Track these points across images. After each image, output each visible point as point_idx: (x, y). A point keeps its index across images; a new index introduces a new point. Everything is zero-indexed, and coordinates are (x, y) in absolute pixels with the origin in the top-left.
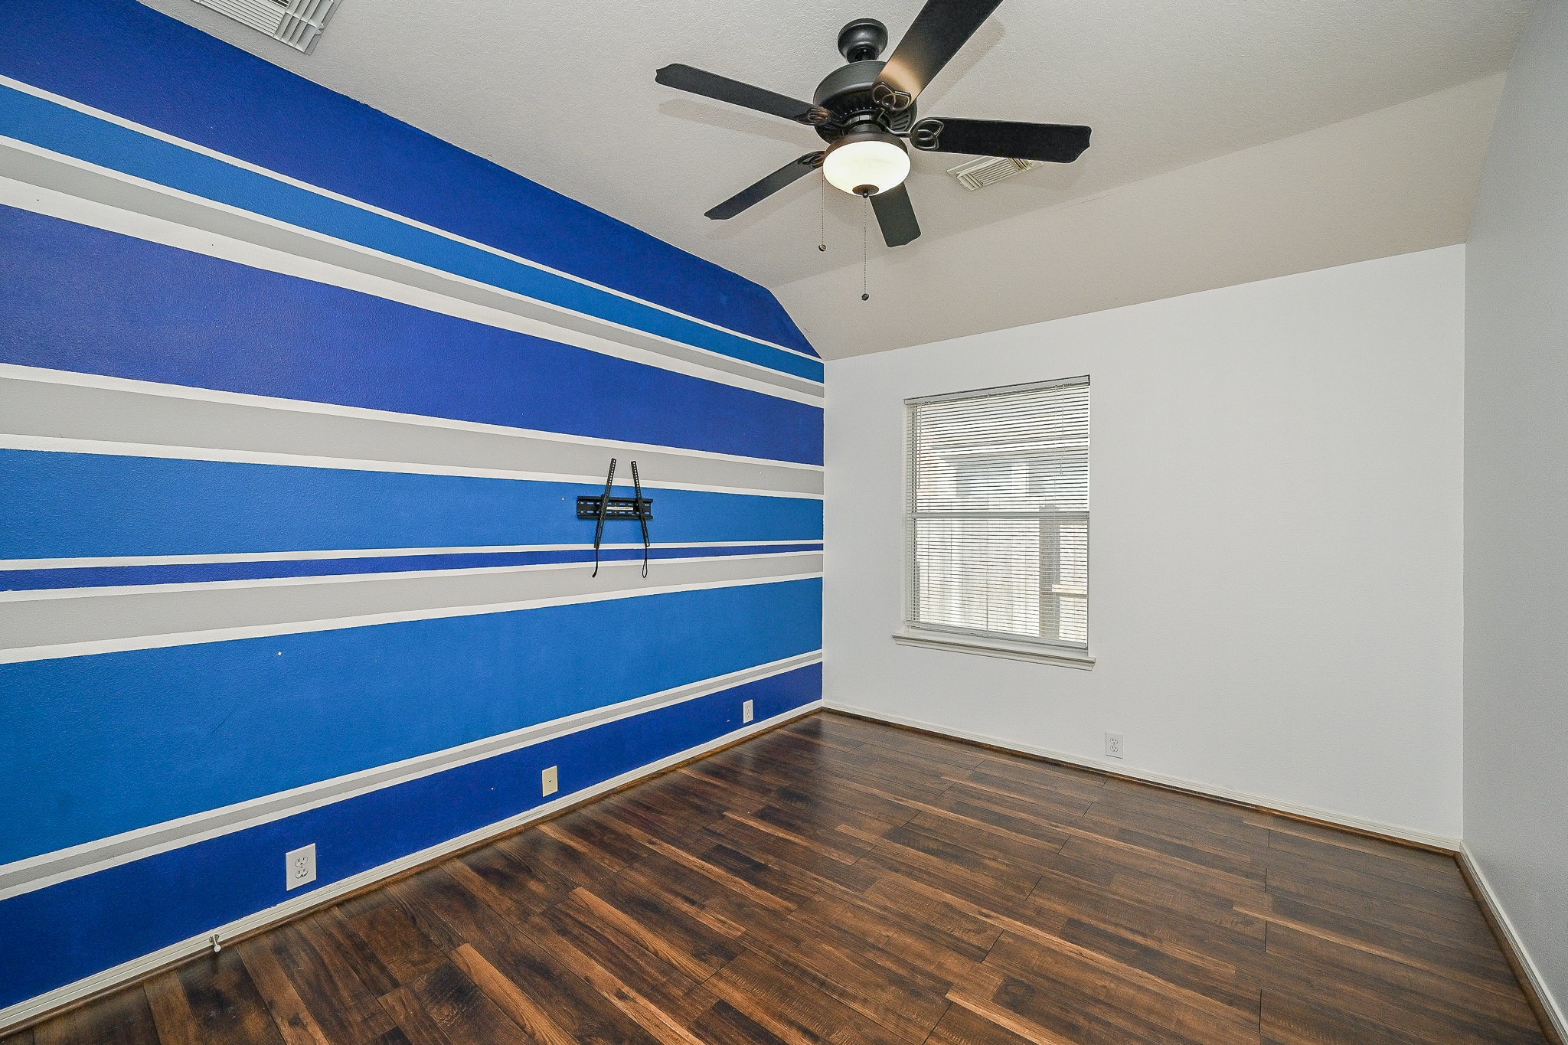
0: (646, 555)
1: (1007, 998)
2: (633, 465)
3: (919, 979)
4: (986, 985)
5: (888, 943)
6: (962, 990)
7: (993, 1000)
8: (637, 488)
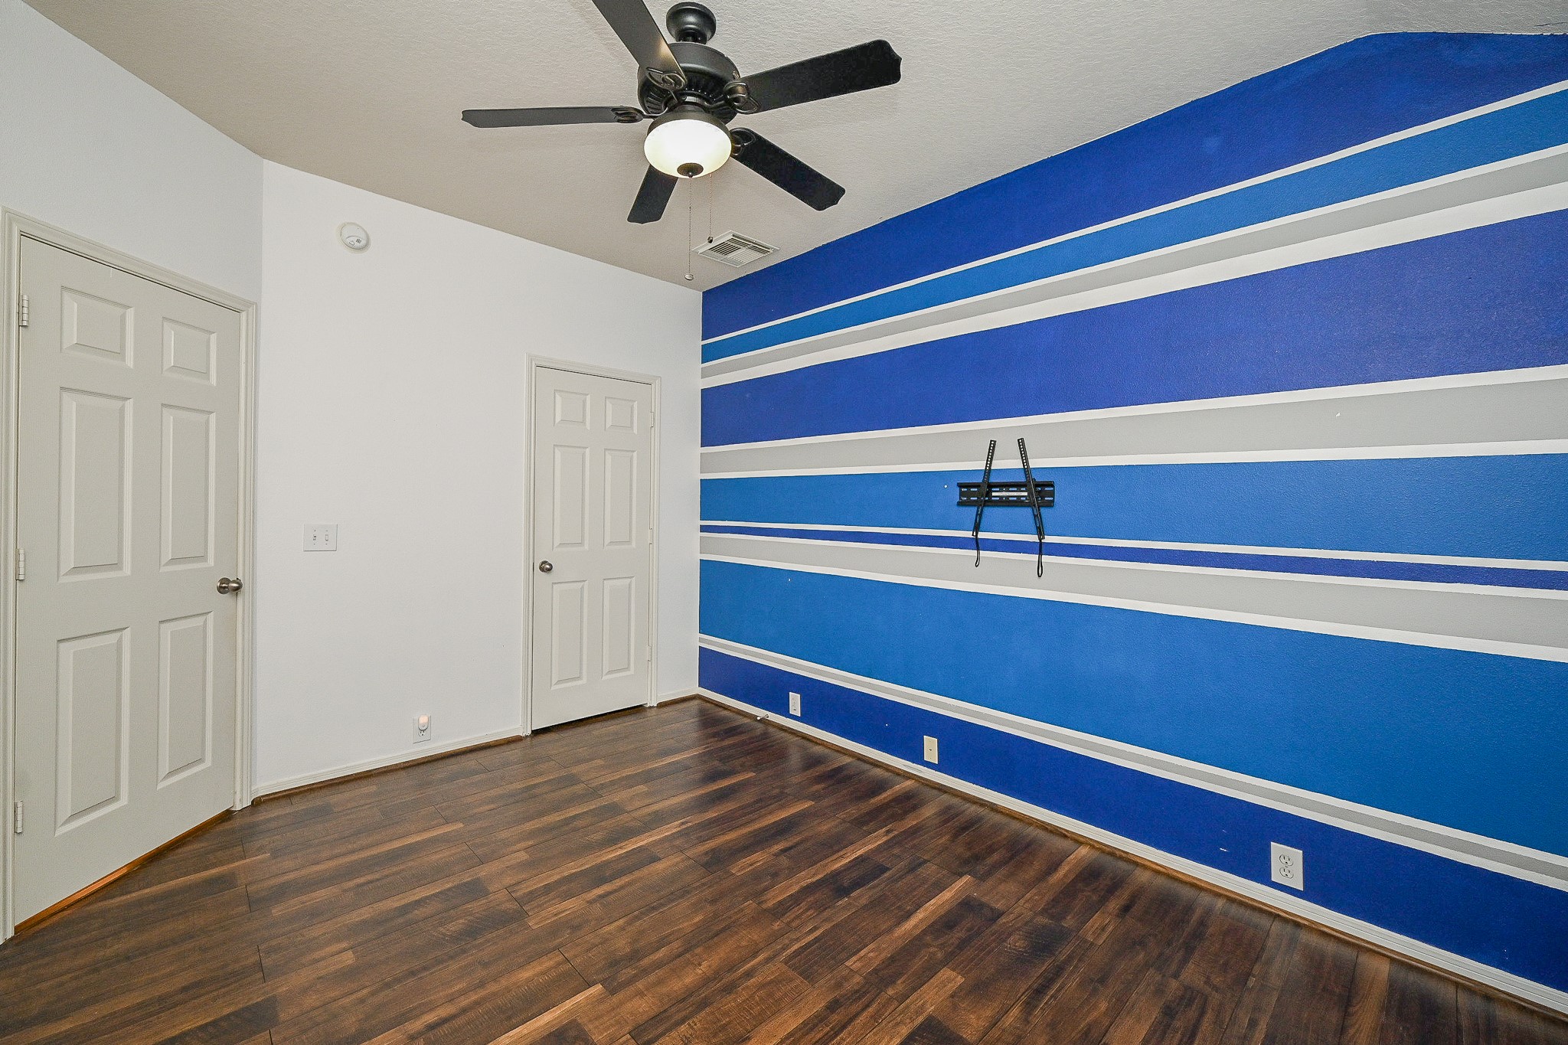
0: (1041, 549)
1: (572, 1033)
2: (1021, 443)
3: (630, 972)
4: (597, 1023)
5: (689, 963)
6: (601, 1000)
7: (575, 1020)
8: (1027, 470)
